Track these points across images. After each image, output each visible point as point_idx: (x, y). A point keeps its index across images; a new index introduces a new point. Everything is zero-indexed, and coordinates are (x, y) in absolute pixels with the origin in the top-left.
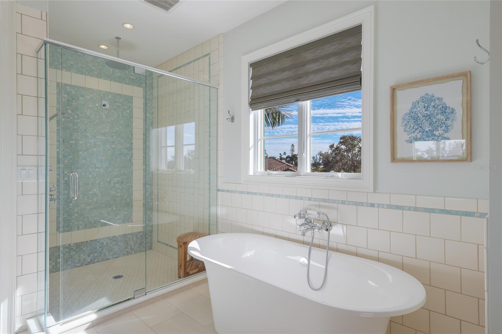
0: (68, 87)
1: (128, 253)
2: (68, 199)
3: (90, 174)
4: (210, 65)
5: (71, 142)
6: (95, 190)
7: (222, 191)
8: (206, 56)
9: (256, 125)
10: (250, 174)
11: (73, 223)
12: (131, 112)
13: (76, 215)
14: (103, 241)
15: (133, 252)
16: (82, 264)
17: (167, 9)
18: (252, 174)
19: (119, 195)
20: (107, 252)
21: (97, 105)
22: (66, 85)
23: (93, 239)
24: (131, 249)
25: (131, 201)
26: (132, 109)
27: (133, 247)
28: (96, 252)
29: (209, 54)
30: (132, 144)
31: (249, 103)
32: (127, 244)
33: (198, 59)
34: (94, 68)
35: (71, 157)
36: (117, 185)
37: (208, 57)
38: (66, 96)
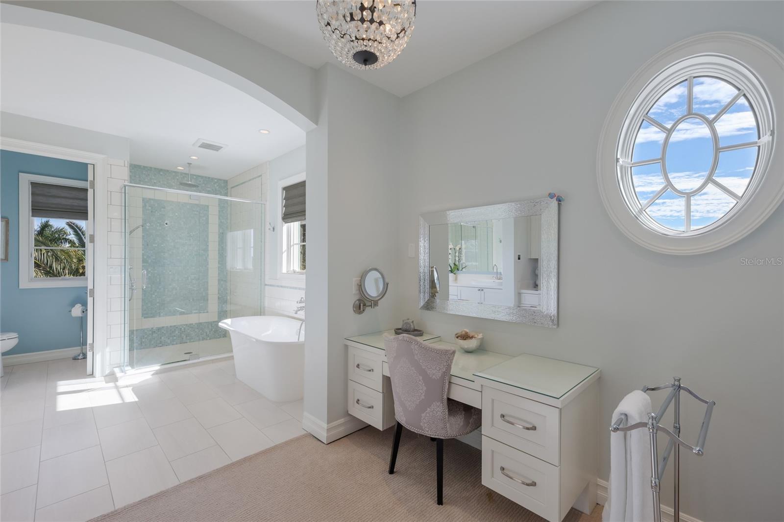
0: (152, 201)
1: (203, 339)
2: (151, 291)
3: (170, 271)
4: (262, 185)
5: (154, 245)
6: (174, 285)
7: (268, 285)
8: (259, 176)
9: (289, 235)
10: (283, 272)
11: (156, 311)
12: (207, 219)
13: (158, 304)
14: (181, 327)
15: (208, 338)
16: (163, 345)
17: (217, 151)
18: (285, 272)
19: (195, 289)
20: (185, 337)
21: (177, 214)
22: (150, 199)
23: (172, 325)
24: (207, 335)
25: (207, 294)
26: (208, 216)
27: (208, 334)
28: (175, 336)
29: (261, 175)
30: (208, 246)
31: (282, 218)
32: (203, 331)
33: (255, 178)
34: (173, 184)
35: (154, 258)
36: (193, 281)
37: (260, 178)
38: (150, 208)
